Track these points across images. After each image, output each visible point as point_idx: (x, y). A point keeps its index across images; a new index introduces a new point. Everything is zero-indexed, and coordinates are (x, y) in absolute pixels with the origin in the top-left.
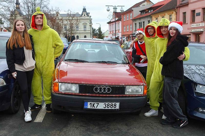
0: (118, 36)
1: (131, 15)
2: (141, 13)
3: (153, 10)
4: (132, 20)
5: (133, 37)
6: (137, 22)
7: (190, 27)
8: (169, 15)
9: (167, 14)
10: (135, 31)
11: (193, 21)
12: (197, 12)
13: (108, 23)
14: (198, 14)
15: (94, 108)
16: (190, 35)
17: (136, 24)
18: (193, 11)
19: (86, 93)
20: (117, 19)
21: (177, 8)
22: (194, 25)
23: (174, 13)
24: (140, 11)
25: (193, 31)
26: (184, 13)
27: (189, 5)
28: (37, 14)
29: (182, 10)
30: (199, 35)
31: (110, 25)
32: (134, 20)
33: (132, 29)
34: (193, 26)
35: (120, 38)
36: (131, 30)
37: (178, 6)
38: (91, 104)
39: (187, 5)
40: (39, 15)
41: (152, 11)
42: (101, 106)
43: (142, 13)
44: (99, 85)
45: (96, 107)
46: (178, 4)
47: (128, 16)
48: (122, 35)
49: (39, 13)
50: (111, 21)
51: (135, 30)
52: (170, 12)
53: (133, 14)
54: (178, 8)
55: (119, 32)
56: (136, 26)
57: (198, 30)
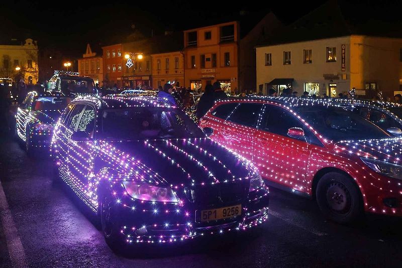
7: (200, 72)
8: (175, 57)
9: (172, 56)
10: (126, 73)
11: (203, 66)
12: (206, 57)
14: (208, 60)
18: (203, 57)
22: (205, 71)
23: (181, 55)
25: (204, 76)
26: (193, 57)
29: (190, 53)
31: (81, 62)
37: (185, 47)
50: (84, 57)
54: (186, 51)
55: (98, 73)
57: (209, 76)
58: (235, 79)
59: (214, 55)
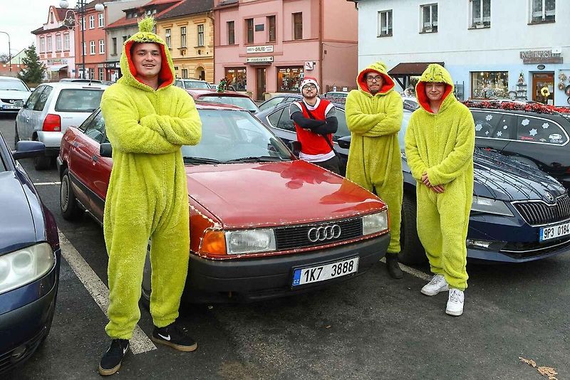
0: (65, 66)
1: (102, 18)
2: (127, 15)
3: (158, 12)
4: (105, 29)
5: (107, 69)
6: (119, 35)
7: (243, 53)
8: (196, 25)
9: (192, 23)
10: (112, 55)
11: (250, 40)
12: (256, 22)
13: (33, 32)
14: (260, 28)
15: (313, 281)
16: (245, 68)
17: (115, 39)
18: (249, 21)
19: (291, 246)
20: (61, 24)
21: (215, 10)
22: (252, 49)
23: (209, 20)
24: (124, 11)
25: (250, 60)
26: (231, 24)
27: (241, 8)
28: (145, 39)
29: (225, 17)
30: (263, 69)
31: (41, 38)
32: (111, 29)
33: (106, 51)
34: (249, 50)
35: (70, 71)
36: (103, 53)
37: (215, 6)
38: (308, 271)
39: (235, 6)
40: (150, 44)
41: (155, 12)
42: (326, 273)
43: (130, 15)
44: (317, 224)
45: (316, 278)
46: (216, 4)
47: (93, 20)
48: (76, 64)
49: (151, 37)
50: (45, 29)
51: (113, 53)
52: (200, 20)
53: (106, 16)
54: (217, 13)
55: (67, 55)
56: (115, 44)
57: (260, 59)
58: (314, 64)
59: (272, 19)
